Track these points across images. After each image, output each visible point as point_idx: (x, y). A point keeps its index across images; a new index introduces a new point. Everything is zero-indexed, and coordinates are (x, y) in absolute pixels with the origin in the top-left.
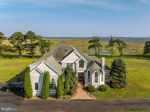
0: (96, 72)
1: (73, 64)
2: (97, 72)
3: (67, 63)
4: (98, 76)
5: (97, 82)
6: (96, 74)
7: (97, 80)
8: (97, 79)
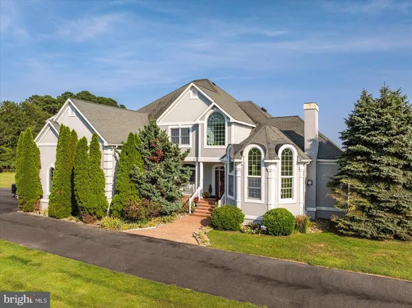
0: (255, 149)
1: (191, 133)
2: (259, 153)
3: (172, 129)
4: (263, 169)
5: (259, 197)
6: (255, 158)
7: (260, 185)
8: (259, 180)
